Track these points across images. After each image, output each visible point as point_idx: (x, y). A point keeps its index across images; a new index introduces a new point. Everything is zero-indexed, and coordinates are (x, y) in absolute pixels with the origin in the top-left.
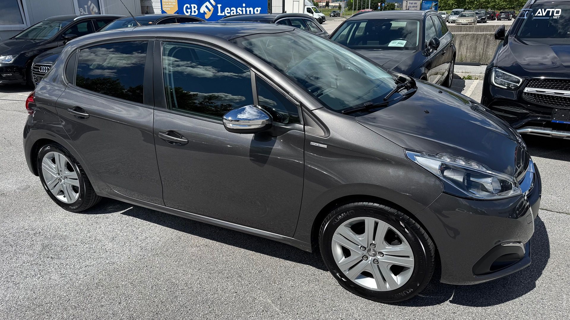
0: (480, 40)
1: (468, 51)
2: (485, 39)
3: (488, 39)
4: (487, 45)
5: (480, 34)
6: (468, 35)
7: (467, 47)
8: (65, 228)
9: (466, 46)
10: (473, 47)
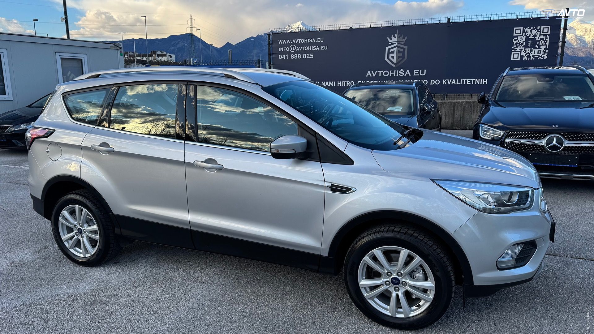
0: (457, 107)
1: (447, 118)
2: (461, 107)
3: (464, 106)
4: (464, 111)
5: (457, 102)
6: (445, 103)
7: (446, 114)
8: (102, 293)
9: (445, 112)
10: (451, 113)
